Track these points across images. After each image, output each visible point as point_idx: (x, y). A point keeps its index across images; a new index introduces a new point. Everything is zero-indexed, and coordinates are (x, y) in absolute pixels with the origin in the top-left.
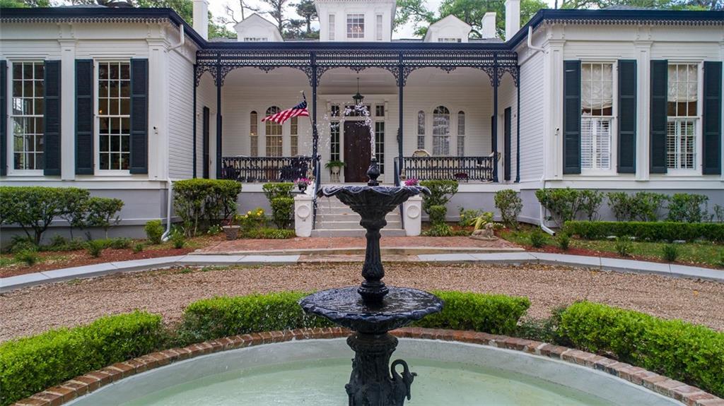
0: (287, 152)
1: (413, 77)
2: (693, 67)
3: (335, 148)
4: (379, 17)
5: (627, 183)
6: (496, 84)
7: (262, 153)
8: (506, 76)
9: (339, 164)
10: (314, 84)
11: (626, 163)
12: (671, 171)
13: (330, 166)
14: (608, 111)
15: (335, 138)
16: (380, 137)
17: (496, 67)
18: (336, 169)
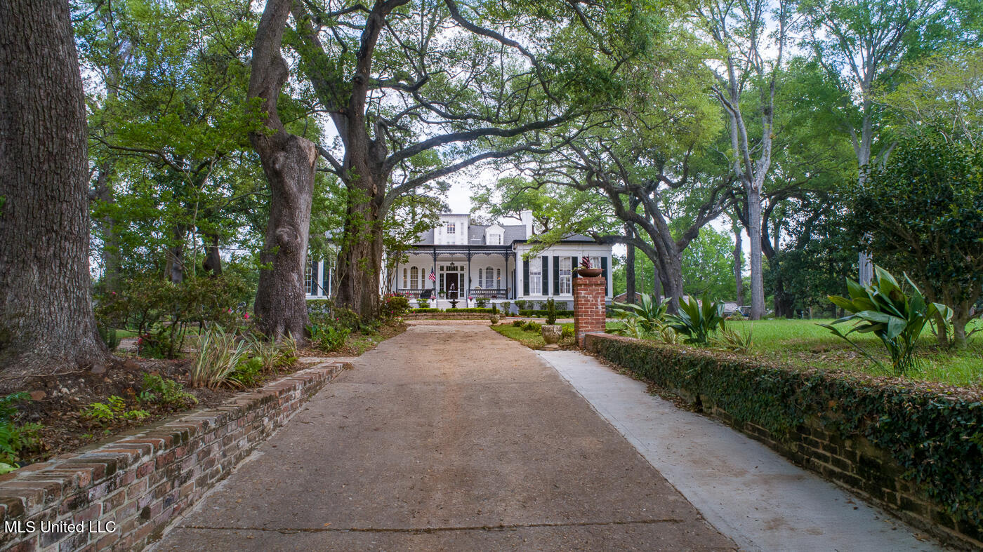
0: (420, 287)
1: (474, 258)
2: (569, 258)
3: (442, 285)
4: (462, 224)
5: (545, 298)
6: (507, 260)
7: (409, 287)
8: (511, 258)
9: (443, 292)
10: (435, 260)
11: (545, 292)
12: (561, 295)
13: (440, 293)
14: (539, 274)
15: (442, 281)
16: (462, 280)
17: (507, 254)
18: (442, 295)
